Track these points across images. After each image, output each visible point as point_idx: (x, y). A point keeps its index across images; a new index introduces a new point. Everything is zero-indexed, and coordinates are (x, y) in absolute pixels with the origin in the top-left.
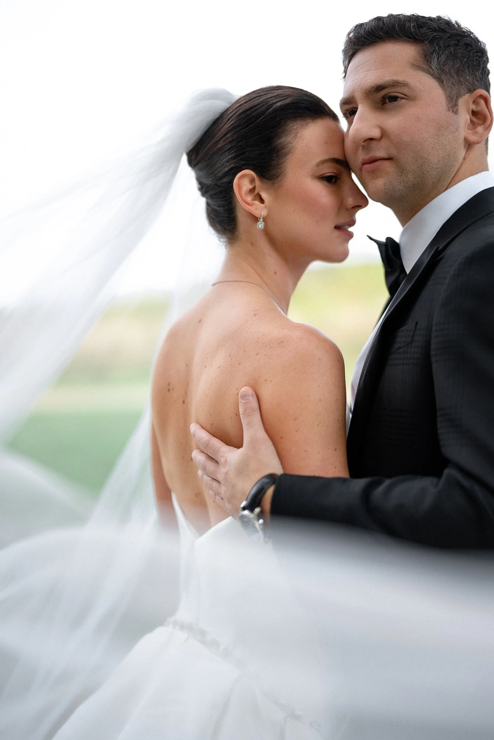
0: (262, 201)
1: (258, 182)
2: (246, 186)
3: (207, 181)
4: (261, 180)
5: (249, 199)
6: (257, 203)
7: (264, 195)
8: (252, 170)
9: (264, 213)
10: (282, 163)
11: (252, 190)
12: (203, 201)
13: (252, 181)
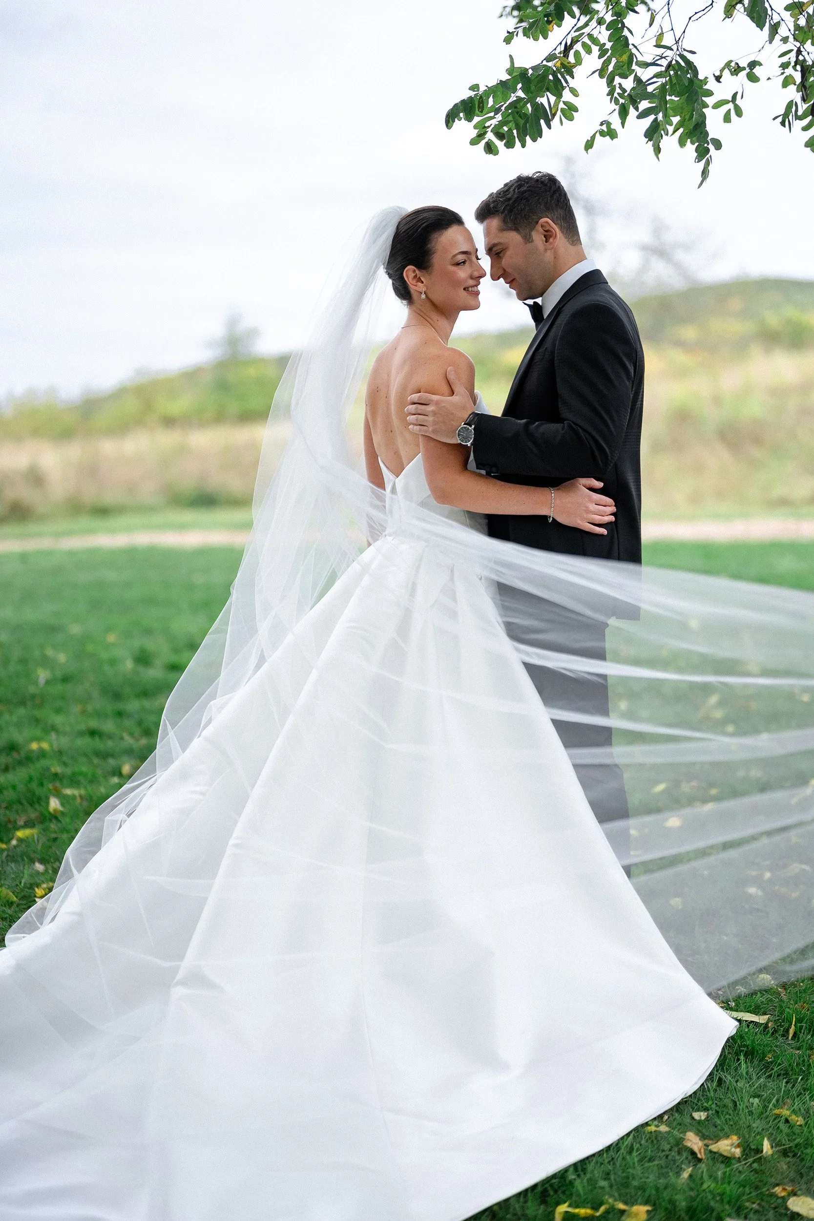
0: (422, 282)
1: (417, 272)
2: (412, 275)
3: (391, 272)
4: (420, 271)
5: (414, 282)
6: (419, 284)
7: (422, 279)
8: (414, 266)
9: (424, 289)
10: (431, 259)
11: (415, 277)
12: (390, 281)
13: (414, 271)
